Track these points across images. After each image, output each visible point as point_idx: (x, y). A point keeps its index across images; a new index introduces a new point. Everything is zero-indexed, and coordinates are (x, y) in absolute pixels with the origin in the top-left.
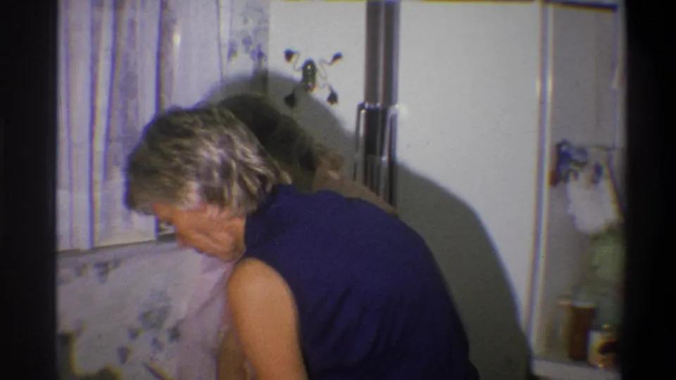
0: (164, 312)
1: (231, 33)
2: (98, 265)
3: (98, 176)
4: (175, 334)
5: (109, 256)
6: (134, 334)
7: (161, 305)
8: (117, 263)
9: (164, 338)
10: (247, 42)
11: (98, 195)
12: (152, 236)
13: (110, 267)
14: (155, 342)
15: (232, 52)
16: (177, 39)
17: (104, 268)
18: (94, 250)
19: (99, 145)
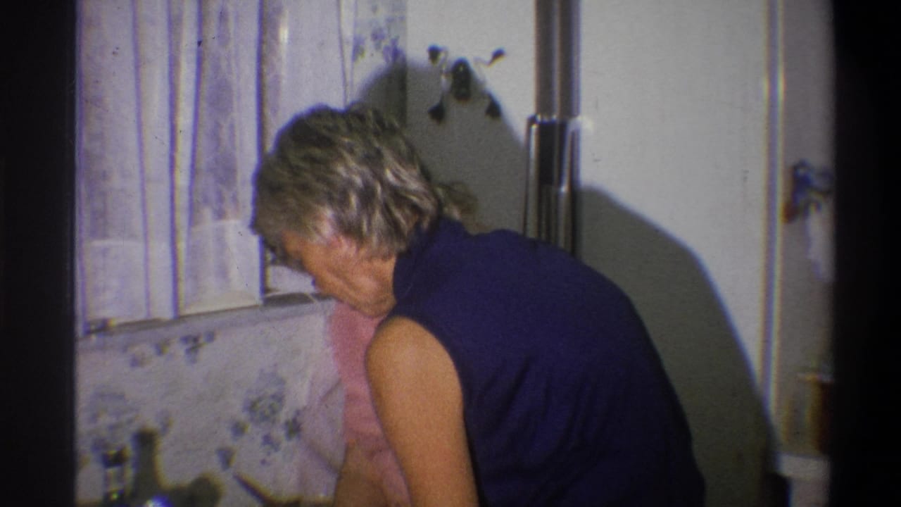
0: (279, 398)
1: (356, 25)
2: (185, 339)
3: (182, 219)
4: (294, 428)
5: (200, 326)
6: (238, 429)
7: (272, 390)
8: (211, 337)
9: (279, 433)
10: (377, 37)
11: (182, 246)
12: (256, 298)
13: (202, 340)
14: (267, 440)
15: (358, 51)
16: (284, 34)
17: (193, 344)
18: (179, 318)
19: (182, 179)
